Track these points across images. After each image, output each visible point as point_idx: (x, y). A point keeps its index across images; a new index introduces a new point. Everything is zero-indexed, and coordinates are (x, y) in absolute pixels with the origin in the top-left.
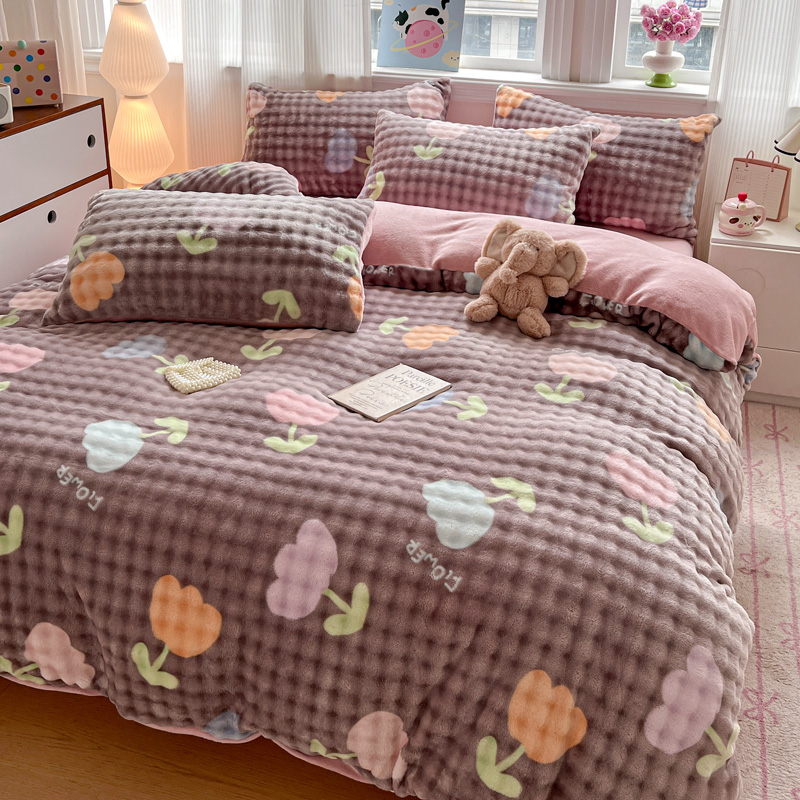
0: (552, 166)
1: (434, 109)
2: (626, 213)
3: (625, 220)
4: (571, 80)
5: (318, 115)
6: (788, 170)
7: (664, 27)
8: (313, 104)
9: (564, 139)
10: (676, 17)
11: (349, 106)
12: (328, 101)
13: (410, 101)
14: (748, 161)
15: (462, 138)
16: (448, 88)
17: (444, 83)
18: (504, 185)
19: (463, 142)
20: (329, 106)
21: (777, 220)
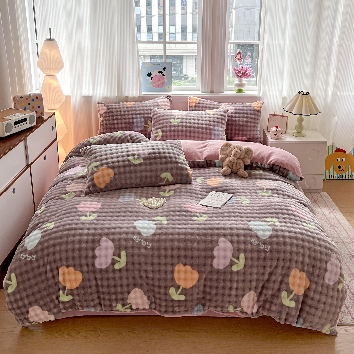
0: (218, 122)
1: (168, 106)
2: (240, 135)
3: (240, 138)
4: (211, 93)
5: (128, 111)
6: (287, 117)
7: (242, 74)
8: (125, 107)
9: (219, 113)
10: (245, 70)
11: (138, 107)
12: (130, 106)
13: (160, 104)
14: (274, 115)
15: (186, 116)
16: (171, 98)
17: (169, 96)
18: (204, 130)
19: (187, 117)
20: (131, 107)
21: (285, 133)
